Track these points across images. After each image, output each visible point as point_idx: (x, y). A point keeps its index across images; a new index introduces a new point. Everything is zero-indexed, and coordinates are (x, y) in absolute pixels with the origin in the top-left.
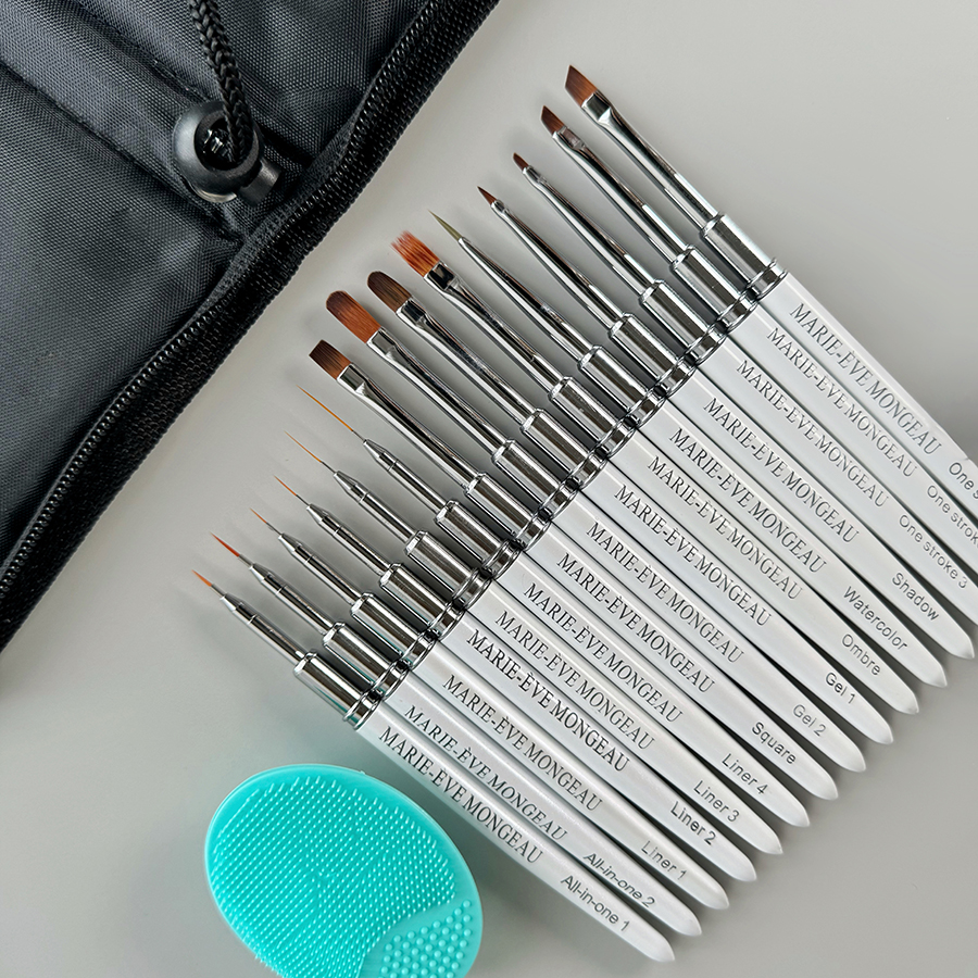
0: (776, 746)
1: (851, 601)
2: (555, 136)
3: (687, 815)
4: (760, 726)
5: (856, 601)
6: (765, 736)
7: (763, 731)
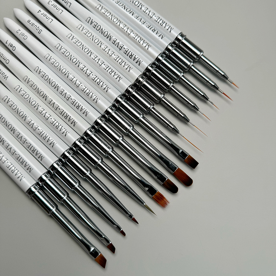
0: (34, 26)
1: (6, 75)
2: (110, 243)
3: (66, 3)
4: (39, 32)
5: (4, 75)
6: (38, 29)
7: (39, 31)
